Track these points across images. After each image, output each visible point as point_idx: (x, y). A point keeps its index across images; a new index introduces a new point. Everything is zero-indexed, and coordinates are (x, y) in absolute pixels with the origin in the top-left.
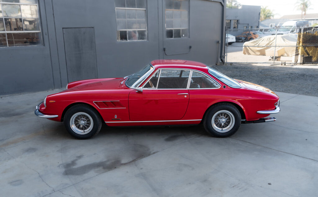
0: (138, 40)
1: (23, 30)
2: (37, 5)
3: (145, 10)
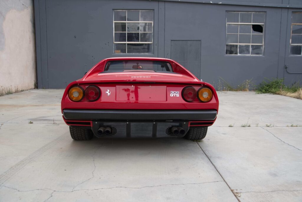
0: (251, 54)
1: (139, 41)
2: (152, 22)
3: (263, 25)
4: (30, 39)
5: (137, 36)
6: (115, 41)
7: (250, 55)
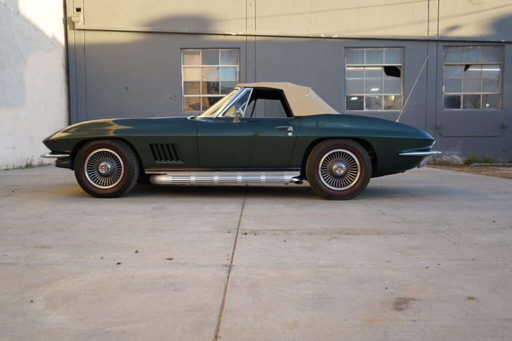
0: (385, 109)
1: (219, 94)
2: (238, 66)
3: (401, 66)
4: (61, 91)
5: (216, 86)
6: (184, 94)
7: (383, 110)
